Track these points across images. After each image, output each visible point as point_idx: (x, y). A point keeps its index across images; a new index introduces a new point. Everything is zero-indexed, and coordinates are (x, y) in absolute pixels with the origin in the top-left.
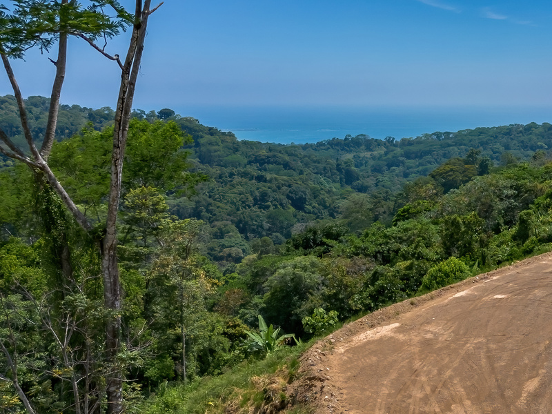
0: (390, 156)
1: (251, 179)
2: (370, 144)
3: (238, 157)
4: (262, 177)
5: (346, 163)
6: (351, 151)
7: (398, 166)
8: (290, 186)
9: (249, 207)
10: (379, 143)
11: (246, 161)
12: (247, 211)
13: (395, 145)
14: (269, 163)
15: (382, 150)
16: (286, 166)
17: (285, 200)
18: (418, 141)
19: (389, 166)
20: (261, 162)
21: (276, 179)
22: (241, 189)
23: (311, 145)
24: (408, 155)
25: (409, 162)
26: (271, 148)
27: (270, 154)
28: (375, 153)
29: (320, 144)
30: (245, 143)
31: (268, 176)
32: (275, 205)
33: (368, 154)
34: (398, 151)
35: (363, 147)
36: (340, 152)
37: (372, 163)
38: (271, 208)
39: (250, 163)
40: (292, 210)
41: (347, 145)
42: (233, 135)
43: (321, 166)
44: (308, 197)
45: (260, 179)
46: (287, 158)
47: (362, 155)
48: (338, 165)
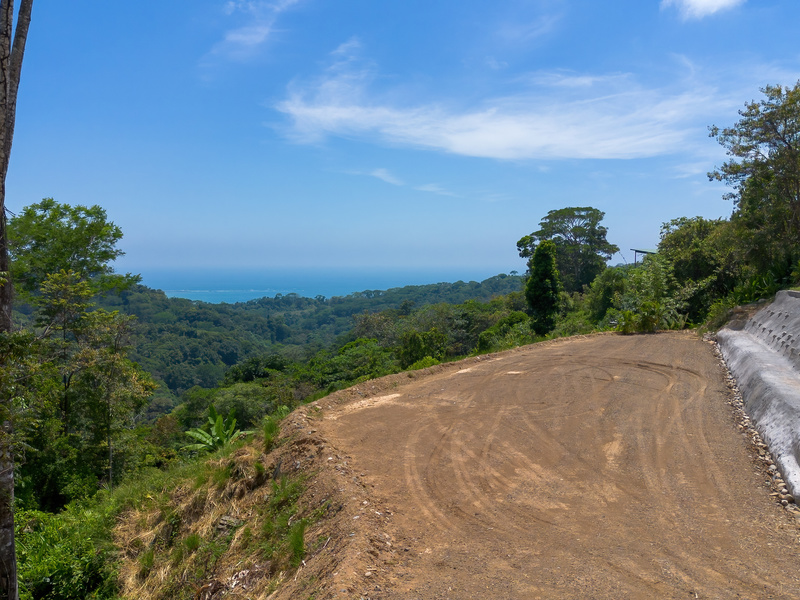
0: (321, 314)
1: (182, 334)
2: (300, 303)
3: (168, 314)
4: (193, 332)
5: (277, 320)
6: (282, 310)
7: (329, 323)
8: (220, 341)
9: (179, 362)
10: (309, 302)
11: (175, 318)
12: (177, 366)
13: (327, 304)
14: (199, 319)
15: (313, 308)
16: (217, 323)
17: (216, 356)
18: (349, 300)
19: (320, 324)
20: (193, 319)
21: (206, 334)
22: (170, 344)
23: (241, 305)
24: (338, 313)
25: (339, 320)
26: (201, 306)
27: (200, 311)
28: (306, 311)
29: (250, 303)
30: (175, 300)
31: (199, 332)
32: (206, 361)
33: (298, 313)
34: (329, 308)
35: (293, 306)
36: (271, 310)
37: (302, 320)
38: (202, 364)
39: (180, 320)
40: (223, 365)
41: (278, 304)
42: (163, 293)
43: (252, 323)
44: (240, 352)
45: (190, 334)
46: (218, 315)
47: (292, 313)
48: (269, 322)
